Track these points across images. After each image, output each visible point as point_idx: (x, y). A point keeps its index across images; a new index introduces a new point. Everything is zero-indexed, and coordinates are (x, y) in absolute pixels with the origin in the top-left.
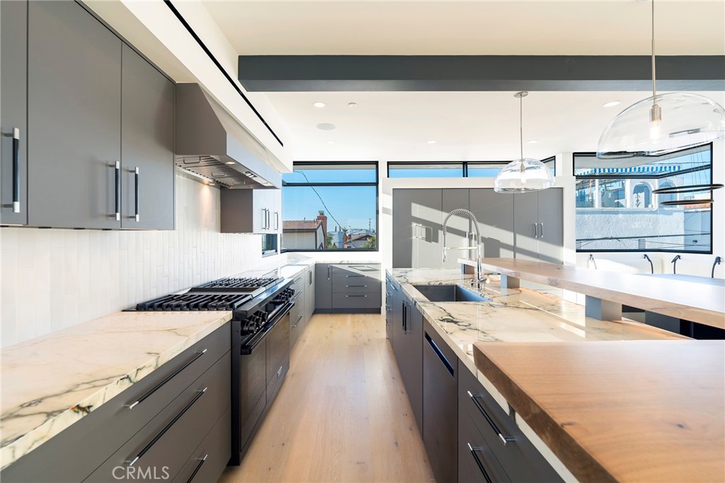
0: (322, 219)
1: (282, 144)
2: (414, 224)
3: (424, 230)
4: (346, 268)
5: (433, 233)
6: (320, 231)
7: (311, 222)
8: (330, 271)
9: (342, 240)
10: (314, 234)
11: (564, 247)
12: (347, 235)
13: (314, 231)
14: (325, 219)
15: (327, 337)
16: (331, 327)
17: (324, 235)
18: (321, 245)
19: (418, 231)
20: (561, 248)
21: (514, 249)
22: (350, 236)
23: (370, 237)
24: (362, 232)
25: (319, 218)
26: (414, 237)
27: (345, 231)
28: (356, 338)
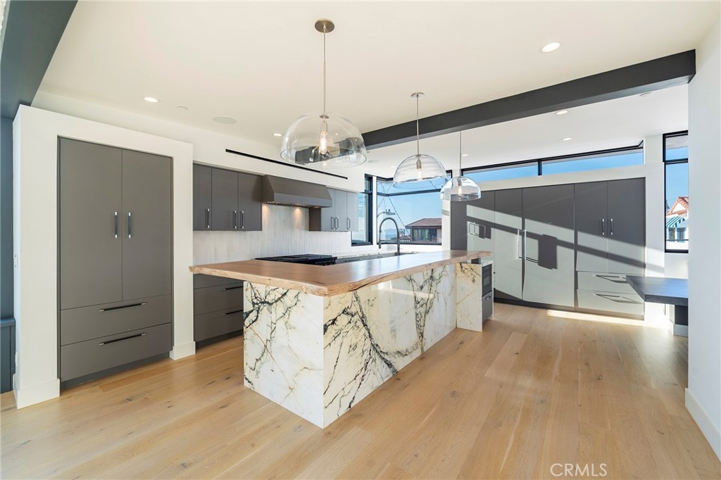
2: (469, 223)
3: (477, 228)
5: (486, 230)
11: (646, 248)
19: (473, 229)
20: (642, 248)
21: (576, 247)
26: (469, 234)
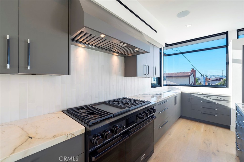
0: (193, 72)
1: (156, 31)
4: (201, 96)
6: (192, 77)
7: (187, 73)
8: (190, 97)
9: (205, 81)
10: (189, 78)
12: (208, 78)
13: (189, 76)
14: (195, 71)
15: (184, 136)
16: (189, 130)
17: (194, 78)
18: (193, 83)
22: (209, 79)
23: (222, 79)
24: (217, 77)
25: (191, 71)
27: (207, 76)
28: (206, 144)
